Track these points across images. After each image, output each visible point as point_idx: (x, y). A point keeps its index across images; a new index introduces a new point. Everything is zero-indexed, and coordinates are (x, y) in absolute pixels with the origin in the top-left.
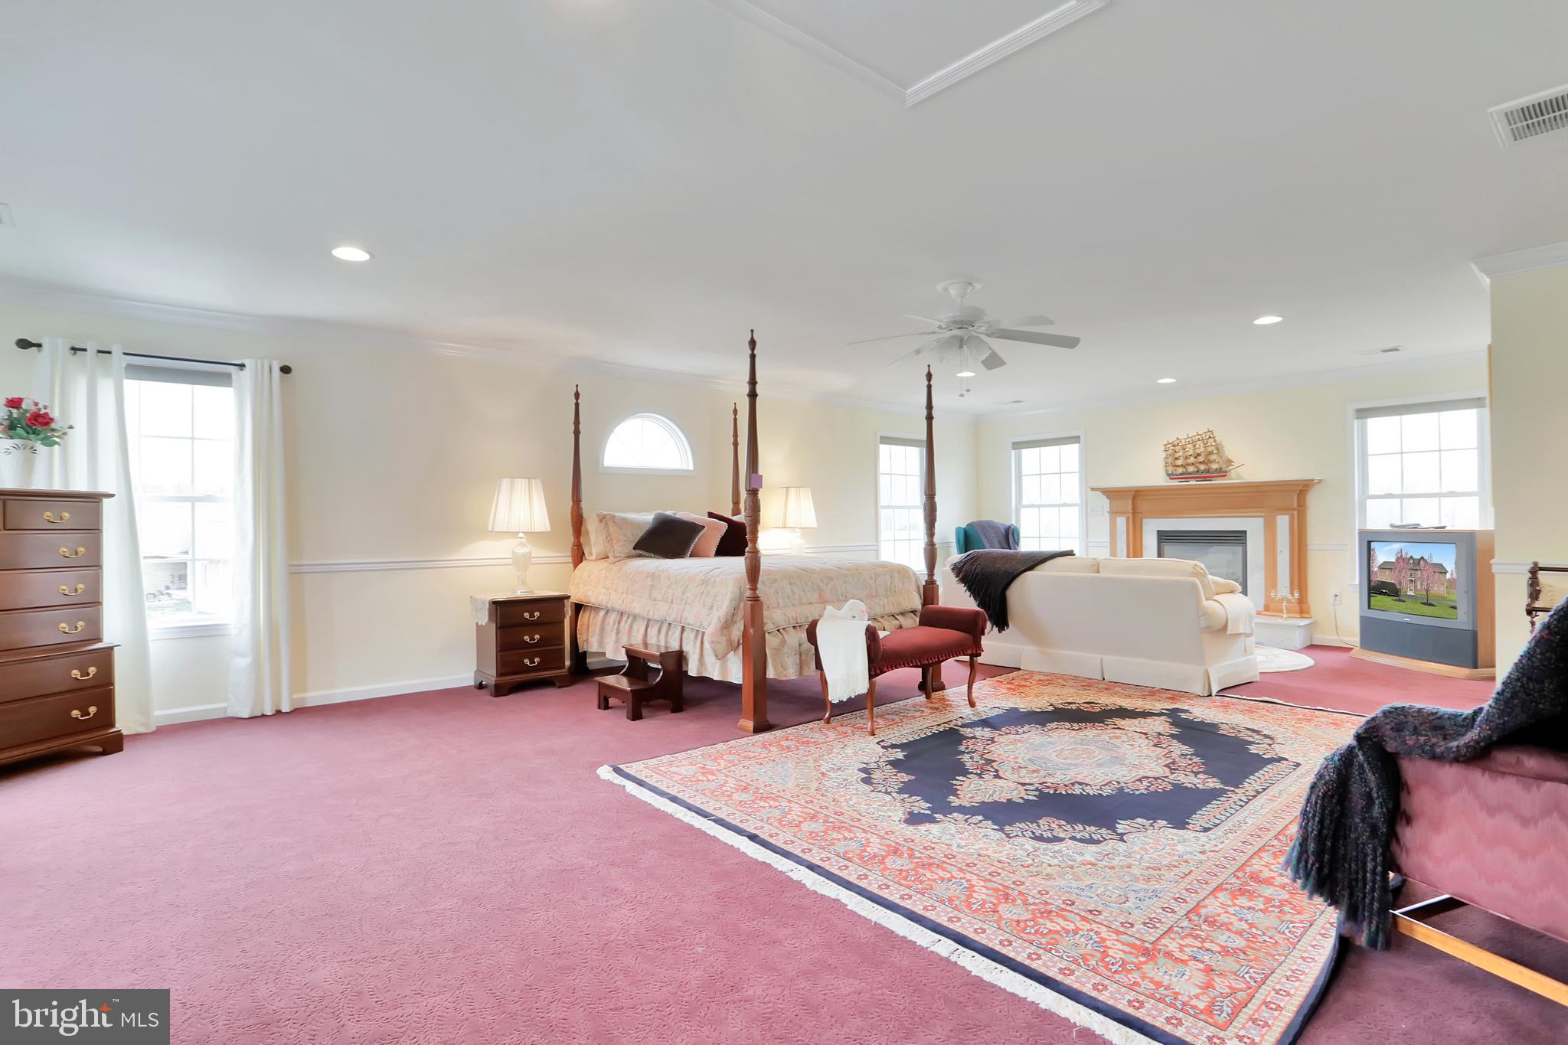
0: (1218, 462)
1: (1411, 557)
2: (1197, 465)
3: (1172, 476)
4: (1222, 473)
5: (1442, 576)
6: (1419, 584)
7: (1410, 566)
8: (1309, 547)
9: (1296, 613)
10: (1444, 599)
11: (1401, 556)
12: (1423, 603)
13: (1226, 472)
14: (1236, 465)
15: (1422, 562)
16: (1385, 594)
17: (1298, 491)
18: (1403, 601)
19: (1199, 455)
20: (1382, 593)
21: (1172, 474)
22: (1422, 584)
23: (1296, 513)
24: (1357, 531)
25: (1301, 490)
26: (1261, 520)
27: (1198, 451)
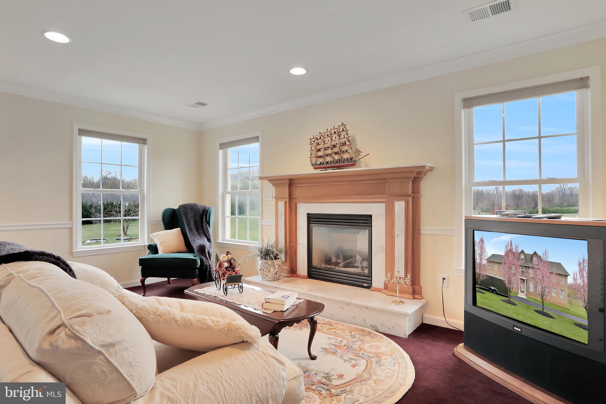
0: (350, 153)
1: (522, 251)
2: (333, 155)
3: (316, 166)
4: (352, 162)
5: (562, 279)
6: (531, 286)
7: (521, 263)
8: (422, 232)
9: (409, 294)
10: (566, 311)
11: (511, 250)
12: (536, 311)
13: (355, 161)
14: (363, 154)
15: (535, 259)
16: (493, 291)
17: (412, 178)
18: (514, 304)
19: (334, 146)
20: (489, 290)
21: (315, 164)
22: (536, 287)
23: (410, 199)
24: (464, 219)
25: (415, 178)
26: (383, 205)
27: (334, 143)
